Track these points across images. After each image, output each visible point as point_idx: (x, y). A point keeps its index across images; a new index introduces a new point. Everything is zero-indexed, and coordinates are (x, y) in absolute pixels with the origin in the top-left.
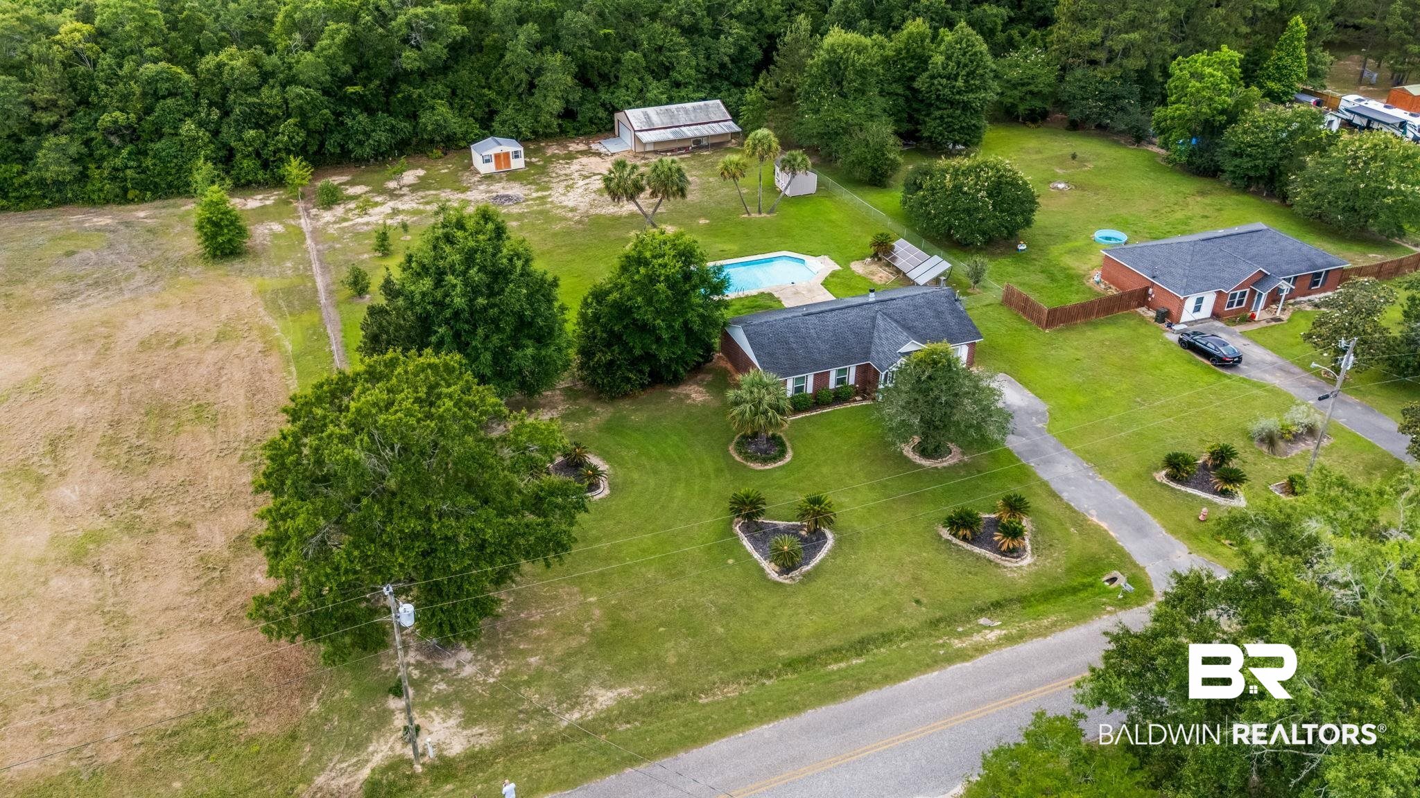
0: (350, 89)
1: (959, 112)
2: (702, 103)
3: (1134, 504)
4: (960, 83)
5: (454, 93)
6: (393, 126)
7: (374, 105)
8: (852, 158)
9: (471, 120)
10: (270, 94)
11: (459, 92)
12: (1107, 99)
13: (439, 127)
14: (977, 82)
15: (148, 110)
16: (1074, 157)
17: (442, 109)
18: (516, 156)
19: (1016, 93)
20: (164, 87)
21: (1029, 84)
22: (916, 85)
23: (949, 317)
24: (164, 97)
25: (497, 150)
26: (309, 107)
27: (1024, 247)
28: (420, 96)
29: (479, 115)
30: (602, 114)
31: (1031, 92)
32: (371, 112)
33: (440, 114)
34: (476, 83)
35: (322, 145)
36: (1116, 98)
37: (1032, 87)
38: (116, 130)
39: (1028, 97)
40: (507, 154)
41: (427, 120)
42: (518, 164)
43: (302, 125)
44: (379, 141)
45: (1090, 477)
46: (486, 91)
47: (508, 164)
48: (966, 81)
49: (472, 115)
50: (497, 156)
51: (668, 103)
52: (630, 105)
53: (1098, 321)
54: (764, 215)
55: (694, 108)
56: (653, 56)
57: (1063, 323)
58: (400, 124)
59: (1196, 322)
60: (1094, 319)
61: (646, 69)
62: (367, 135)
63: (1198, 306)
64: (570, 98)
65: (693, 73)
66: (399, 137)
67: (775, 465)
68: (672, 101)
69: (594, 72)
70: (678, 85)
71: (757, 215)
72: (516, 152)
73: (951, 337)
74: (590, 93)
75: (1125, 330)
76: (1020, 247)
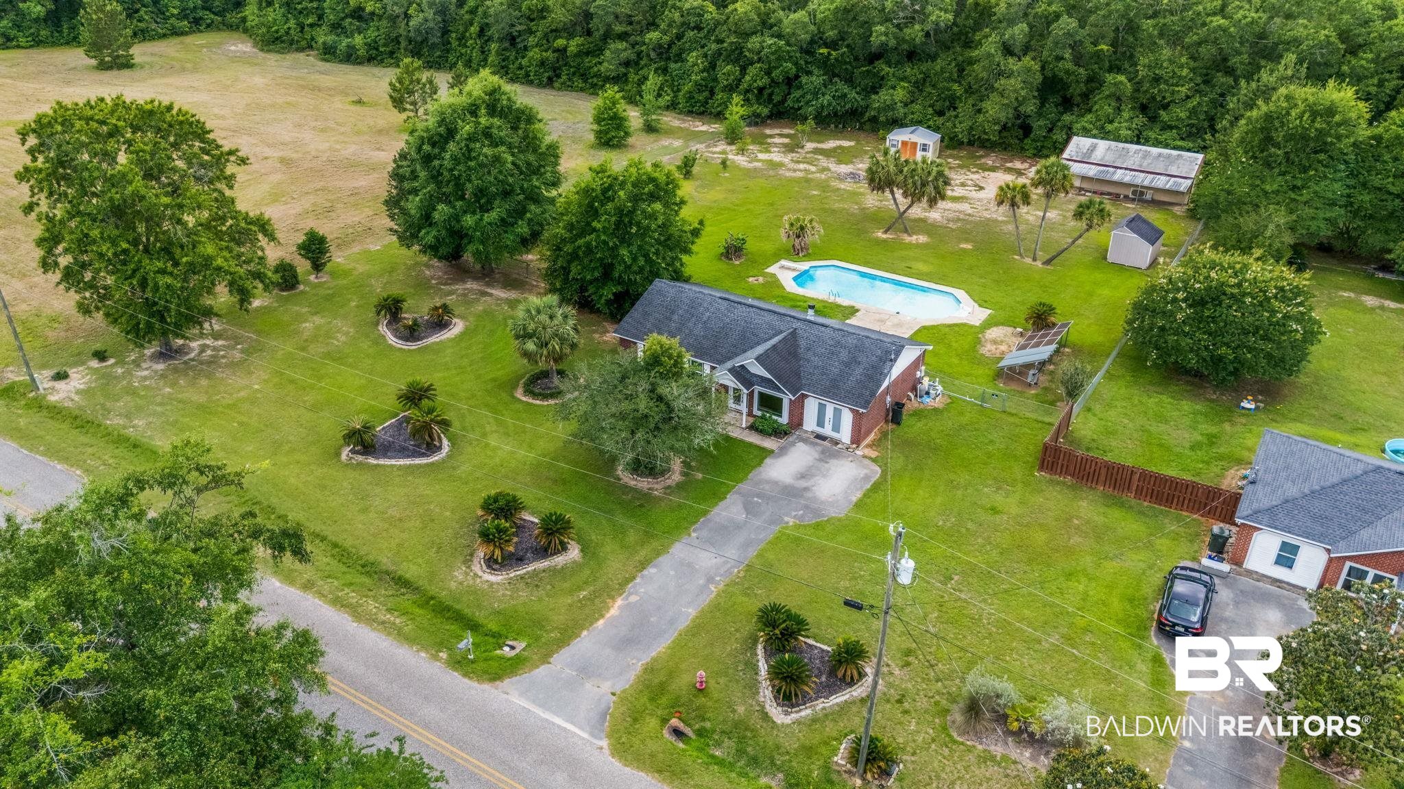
0: (820, 51)
2: (1176, 153)
3: (684, 624)
6: (845, 95)
9: (930, 110)
10: (755, 41)
11: (928, 79)
15: (680, 37)
17: (901, 92)
18: (924, 149)
20: (693, 21)
23: (860, 371)
24: (692, 29)
25: (906, 137)
26: (772, 57)
27: (1252, 406)
29: (939, 106)
33: (895, 94)
34: (947, 74)
38: (656, 48)
40: (914, 145)
41: (883, 97)
43: (769, 72)
46: (955, 86)
47: (914, 155)
50: (904, 144)
51: (1138, 143)
52: (1086, 133)
53: (1134, 502)
54: (1039, 263)
55: (1160, 155)
56: (1146, 85)
57: (1073, 476)
58: (853, 94)
59: (1276, 582)
60: (1129, 497)
61: (1133, 98)
62: (816, 94)
63: (1286, 557)
64: (1022, 109)
65: (1183, 115)
66: (848, 106)
67: (531, 401)
68: (1147, 142)
69: (1076, 90)
70: (1167, 127)
71: (1029, 260)
72: (925, 145)
73: (833, 390)
74: (1051, 110)
75: (1143, 528)
76: (1245, 404)
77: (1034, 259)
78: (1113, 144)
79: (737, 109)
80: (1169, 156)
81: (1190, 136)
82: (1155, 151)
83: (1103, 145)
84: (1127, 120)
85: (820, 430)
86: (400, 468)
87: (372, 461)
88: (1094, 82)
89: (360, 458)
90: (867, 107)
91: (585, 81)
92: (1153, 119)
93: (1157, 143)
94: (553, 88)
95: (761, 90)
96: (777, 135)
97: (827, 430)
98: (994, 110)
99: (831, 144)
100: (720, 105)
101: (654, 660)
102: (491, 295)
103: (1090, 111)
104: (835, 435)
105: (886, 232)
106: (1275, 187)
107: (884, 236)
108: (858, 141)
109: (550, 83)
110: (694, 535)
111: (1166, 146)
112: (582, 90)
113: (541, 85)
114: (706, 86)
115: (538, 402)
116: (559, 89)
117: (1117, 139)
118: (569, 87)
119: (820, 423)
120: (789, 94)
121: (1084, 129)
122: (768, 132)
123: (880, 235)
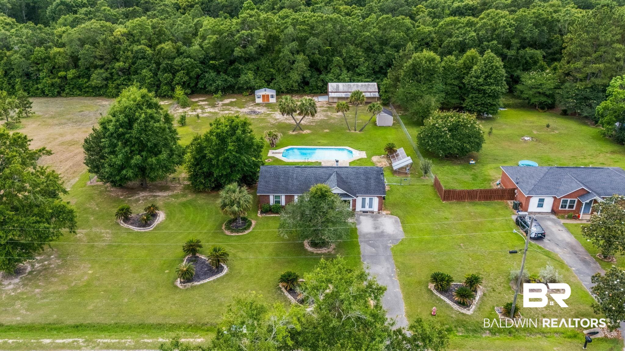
0: (211, 62)
1: (481, 95)
2: (367, 83)
3: (401, 296)
4: (481, 80)
5: (258, 69)
6: (226, 79)
7: (220, 70)
8: (413, 111)
9: (263, 81)
10: (178, 61)
11: (260, 68)
12: (580, 99)
13: (246, 82)
14: (492, 81)
15: (134, 63)
16: (548, 126)
17: (250, 75)
18: (272, 96)
19: (531, 92)
20: (140, 55)
21: (538, 88)
22: (464, 81)
23: (372, 181)
24: (140, 59)
25: (264, 93)
26: (190, 67)
27: (473, 162)
28: (242, 68)
29: (267, 79)
30: (320, 84)
31: (539, 93)
32: (218, 73)
33: (248, 76)
34: (267, 65)
35: (196, 84)
36: (586, 98)
37: (540, 90)
38: (122, 70)
39: (537, 95)
40: (268, 95)
41: (243, 78)
42: (273, 100)
43: (188, 74)
44: (218, 85)
45: (390, 276)
46: (272, 70)
47: (268, 100)
48: (485, 79)
49: (264, 79)
50: (263, 96)
51: (351, 82)
52: (332, 81)
53: (479, 202)
54: (357, 132)
55: (362, 85)
56: (348, 60)
57: (456, 199)
58: (230, 79)
59: (539, 213)
60: (477, 201)
61: (344, 66)
62: (214, 81)
63: (541, 204)
64: (305, 75)
65: (365, 69)
66: (228, 84)
67: (236, 234)
68: (354, 81)
69: (321, 65)
70: (359, 75)
71: (354, 131)
72: (272, 95)
73: (368, 191)
74: (316, 74)
75: (491, 209)
76: (471, 162)
77: (355, 130)
78: (344, 84)
79: (179, 92)
80: (365, 85)
81: (368, 77)
82: (360, 84)
83: (341, 85)
84: (345, 74)
85: (364, 209)
86: (214, 281)
87: (196, 283)
88: (329, 61)
89: (190, 284)
90: (236, 83)
91: (81, 91)
92: (355, 72)
93: (358, 81)
94: (61, 96)
95: (184, 82)
96: (201, 101)
97: (367, 208)
98: (295, 76)
99: (227, 101)
100: (165, 92)
101: (407, 312)
102: (159, 196)
103: (329, 72)
104: (370, 209)
105: (293, 131)
106: (425, 89)
107: (294, 133)
108: (236, 98)
109: (59, 94)
110: (365, 263)
111: (362, 82)
112: (79, 95)
113: (53, 96)
114: (154, 84)
115: (240, 234)
116: (66, 97)
117: (345, 81)
118: (71, 94)
119: (363, 206)
120: (198, 82)
121: (330, 79)
122: (193, 100)
123: (291, 133)
